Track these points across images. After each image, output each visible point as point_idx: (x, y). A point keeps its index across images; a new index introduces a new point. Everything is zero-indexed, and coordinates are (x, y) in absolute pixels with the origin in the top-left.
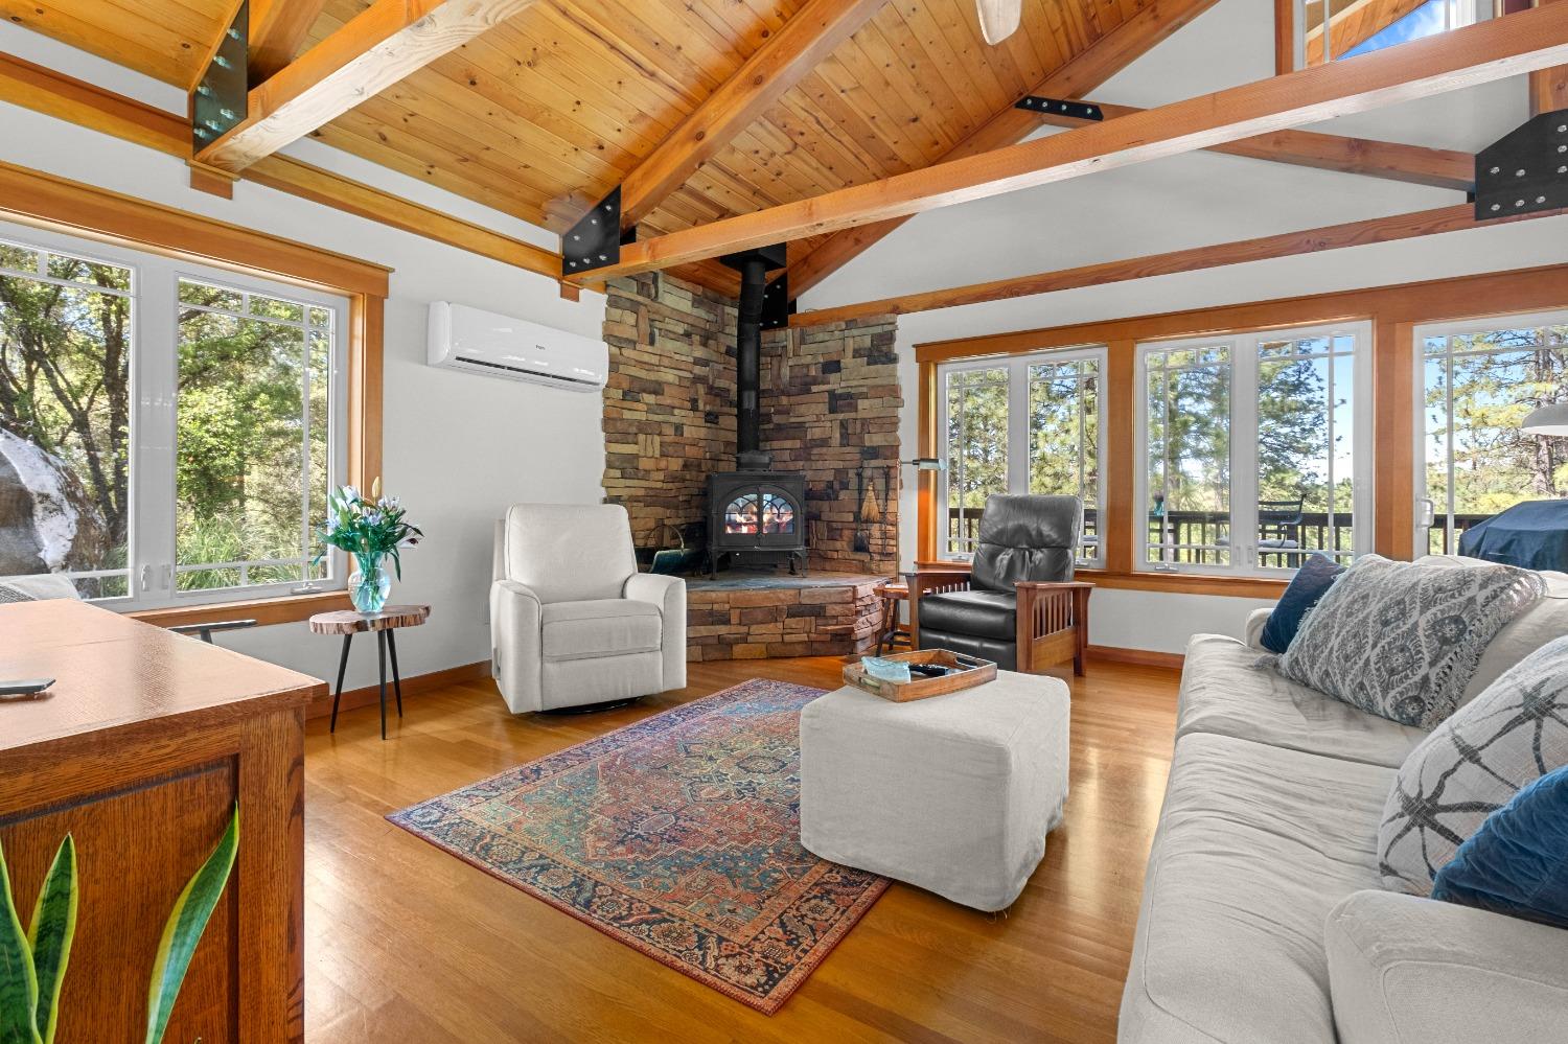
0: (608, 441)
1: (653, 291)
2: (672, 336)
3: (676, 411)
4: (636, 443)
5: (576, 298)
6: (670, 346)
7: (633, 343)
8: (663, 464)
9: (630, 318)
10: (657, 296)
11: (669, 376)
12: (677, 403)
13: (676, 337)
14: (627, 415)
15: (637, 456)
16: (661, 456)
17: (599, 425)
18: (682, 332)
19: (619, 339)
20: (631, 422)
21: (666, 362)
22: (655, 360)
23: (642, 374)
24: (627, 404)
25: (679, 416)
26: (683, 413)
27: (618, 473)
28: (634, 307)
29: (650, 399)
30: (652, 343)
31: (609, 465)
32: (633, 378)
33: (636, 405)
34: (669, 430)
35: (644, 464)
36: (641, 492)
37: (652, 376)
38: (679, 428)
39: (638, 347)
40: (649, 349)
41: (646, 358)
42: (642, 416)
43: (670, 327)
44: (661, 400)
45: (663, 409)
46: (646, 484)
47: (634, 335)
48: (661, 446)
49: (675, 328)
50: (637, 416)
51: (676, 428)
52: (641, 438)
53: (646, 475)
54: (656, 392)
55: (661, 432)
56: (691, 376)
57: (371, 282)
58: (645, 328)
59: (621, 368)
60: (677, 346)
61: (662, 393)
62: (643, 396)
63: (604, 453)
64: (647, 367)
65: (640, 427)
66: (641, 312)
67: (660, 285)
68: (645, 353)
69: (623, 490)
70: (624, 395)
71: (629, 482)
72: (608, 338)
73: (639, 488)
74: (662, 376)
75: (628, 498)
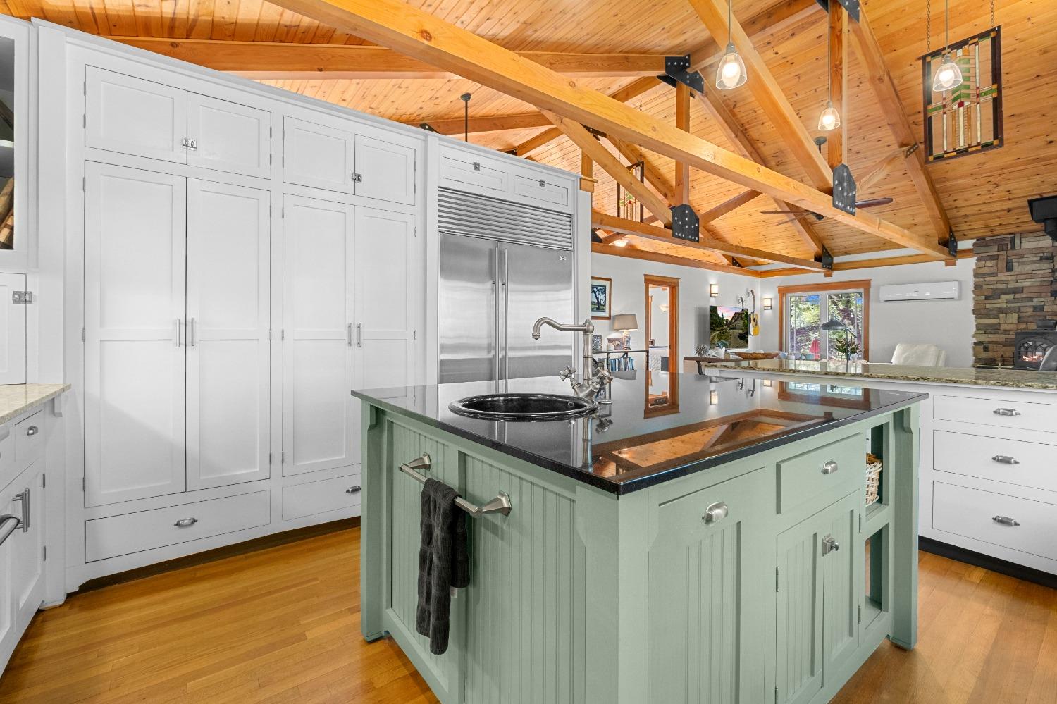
0: (976, 318)
1: (1009, 247)
2: (1028, 263)
4: (999, 318)
5: (955, 264)
6: (1028, 268)
7: (995, 274)
8: (1023, 326)
9: (989, 263)
10: (1013, 247)
11: (1027, 283)
12: (1032, 295)
13: (1033, 263)
14: (987, 306)
15: (999, 324)
16: (1019, 322)
17: (971, 312)
18: (1039, 258)
19: (984, 274)
20: (993, 309)
21: (1022, 277)
22: (1010, 278)
23: (1003, 286)
24: (988, 302)
25: (1036, 302)
26: (1042, 299)
27: (982, 332)
28: (996, 258)
29: (1011, 296)
30: (1009, 268)
31: (978, 328)
32: (994, 290)
33: (1000, 301)
34: (1028, 311)
35: (1003, 327)
36: (1003, 340)
37: (1011, 286)
38: (1039, 309)
39: (999, 274)
40: (1008, 274)
41: (1004, 278)
42: (1005, 305)
43: (1026, 259)
44: (1017, 296)
45: (1022, 300)
46: (1007, 336)
47: (994, 270)
48: (1019, 318)
49: (1030, 259)
50: (998, 306)
51: (1035, 308)
52: (1002, 315)
53: (1006, 332)
54: (1015, 293)
55: (1019, 311)
56: (1052, 279)
57: (866, 284)
58: (1002, 264)
59: (985, 287)
60: (1034, 267)
61: (1022, 292)
62: (1003, 296)
63: (974, 324)
64: (1007, 282)
65: (1000, 310)
66: (1001, 258)
67: (1017, 242)
68: (1005, 276)
69: (985, 338)
70: (987, 298)
71: (990, 336)
72: (976, 276)
73: (1000, 337)
74: (1019, 285)
75: (990, 342)
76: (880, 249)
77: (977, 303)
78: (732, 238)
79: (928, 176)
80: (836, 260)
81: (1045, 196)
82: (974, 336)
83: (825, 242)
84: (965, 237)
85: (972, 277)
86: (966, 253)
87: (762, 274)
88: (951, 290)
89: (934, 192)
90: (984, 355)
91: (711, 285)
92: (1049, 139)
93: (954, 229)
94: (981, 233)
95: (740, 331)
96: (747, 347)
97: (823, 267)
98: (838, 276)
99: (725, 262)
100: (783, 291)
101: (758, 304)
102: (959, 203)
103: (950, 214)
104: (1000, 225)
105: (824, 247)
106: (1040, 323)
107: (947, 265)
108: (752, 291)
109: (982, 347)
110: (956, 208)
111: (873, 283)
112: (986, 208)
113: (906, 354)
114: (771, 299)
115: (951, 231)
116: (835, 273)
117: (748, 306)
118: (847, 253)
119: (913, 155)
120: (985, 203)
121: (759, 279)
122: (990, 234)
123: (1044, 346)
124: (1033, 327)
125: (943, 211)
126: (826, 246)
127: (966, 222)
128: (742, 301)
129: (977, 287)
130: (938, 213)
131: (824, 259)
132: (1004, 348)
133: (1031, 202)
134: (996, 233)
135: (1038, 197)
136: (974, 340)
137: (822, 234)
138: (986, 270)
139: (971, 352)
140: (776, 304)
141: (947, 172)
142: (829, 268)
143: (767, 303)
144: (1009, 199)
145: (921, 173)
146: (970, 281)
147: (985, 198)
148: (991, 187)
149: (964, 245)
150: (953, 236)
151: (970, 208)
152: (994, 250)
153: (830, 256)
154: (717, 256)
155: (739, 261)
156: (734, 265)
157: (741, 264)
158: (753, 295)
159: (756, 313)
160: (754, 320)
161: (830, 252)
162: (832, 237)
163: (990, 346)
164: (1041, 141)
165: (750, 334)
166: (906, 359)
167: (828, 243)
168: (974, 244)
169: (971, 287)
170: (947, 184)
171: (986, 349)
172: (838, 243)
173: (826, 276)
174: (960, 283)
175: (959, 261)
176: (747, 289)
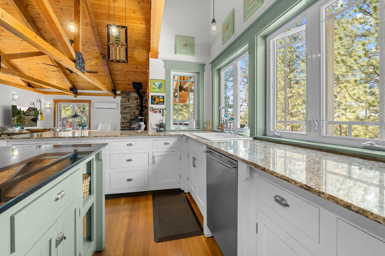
0: (121, 115)
3: (134, 110)
5: (116, 98)
6: (132, 101)
7: (125, 102)
8: (131, 117)
9: (124, 99)
10: (129, 95)
11: (132, 105)
12: (133, 109)
13: (134, 100)
14: (124, 111)
17: (120, 113)
19: (123, 102)
21: (131, 103)
22: (128, 104)
23: (127, 106)
24: (124, 110)
25: (134, 111)
26: (135, 110)
27: (122, 119)
28: (125, 97)
29: (129, 109)
30: (128, 101)
31: (121, 118)
32: (125, 107)
33: (126, 110)
34: (132, 113)
35: (127, 117)
36: (127, 121)
37: (129, 106)
38: (134, 113)
40: (128, 102)
41: (127, 104)
42: (127, 111)
43: (132, 99)
44: (130, 109)
45: (131, 110)
46: (128, 120)
47: (125, 101)
48: (130, 115)
49: (133, 99)
50: (126, 111)
51: (134, 112)
52: (127, 114)
53: (128, 119)
54: (130, 108)
55: (130, 113)
56: (137, 105)
57: (89, 102)
58: (127, 100)
59: (123, 106)
60: (134, 101)
61: (131, 108)
62: (127, 109)
63: (121, 116)
64: (128, 105)
65: (127, 113)
66: (127, 98)
67: (130, 93)
68: (127, 103)
69: (123, 121)
70: (124, 109)
71: (124, 120)
72: (121, 102)
73: (126, 121)
74: (131, 106)
75: (124, 122)
76: (94, 90)
77: (121, 110)
78: (28, 73)
79: (109, 67)
80: (79, 91)
81: (136, 82)
82: (120, 120)
83: (74, 83)
84: (118, 90)
85: (120, 102)
86: (119, 95)
87: (45, 93)
88: (114, 106)
89: (111, 73)
90: (123, 126)
91: (13, 94)
92: (137, 66)
93: (116, 87)
94: (123, 90)
95: (33, 117)
96: (36, 126)
97: (73, 93)
98: (79, 97)
99: (24, 84)
100: (56, 101)
101: (43, 106)
102: (117, 79)
103: (115, 82)
104: (127, 88)
105: (74, 86)
106: (135, 117)
107: (114, 98)
108: (39, 100)
109: (122, 123)
110: (116, 80)
111: (92, 101)
112: (123, 82)
113: (102, 126)
114: (50, 104)
115: (115, 87)
116: (78, 96)
117: (37, 106)
118: (83, 89)
119: (104, 59)
120: (123, 81)
121: (43, 95)
122: (124, 90)
123: (136, 123)
124: (133, 117)
125: (113, 80)
126: (75, 85)
127: (119, 85)
128: (34, 104)
129: (121, 105)
130: (111, 80)
131: (74, 89)
132: (127, 124)
133: (133, 83)
134: (126, 90)
135: (134, 82)
136: (121, 121)
137: (73, 80)
138: (123, 101)
139: (120, 125)
140: (52, 107)
141: (114, 68)
142: (76, 94)
143: (48, 106)
144: (129, 81)
145: (107, 66)
146: (120, 103)
147: (123, 79)
148: (125, 76)
149: (118, 92)
150: (115, 89)
151: (120, 81)
152: (125, 95)
153: (76, 89)
154: (17, 80)
155: (32, 85)
156: (29, 86)
157: (33, 87)
158: (40, 102)
159: (42, 110)
160: (41, 113)
161: (76, 88)
162: (77, 82)
163: (124, 123)
164: (135, 67)
165: (38, 120)
166: (102, 128)
167: (75, 84)
168: (121, 93)
169: (120, 106)
170: (114, 72)
171: (123, 124)
172: (79, 85)
173: (75, 97)
174: (117, 104)
175: (117, 97)
176: (37, 99)
